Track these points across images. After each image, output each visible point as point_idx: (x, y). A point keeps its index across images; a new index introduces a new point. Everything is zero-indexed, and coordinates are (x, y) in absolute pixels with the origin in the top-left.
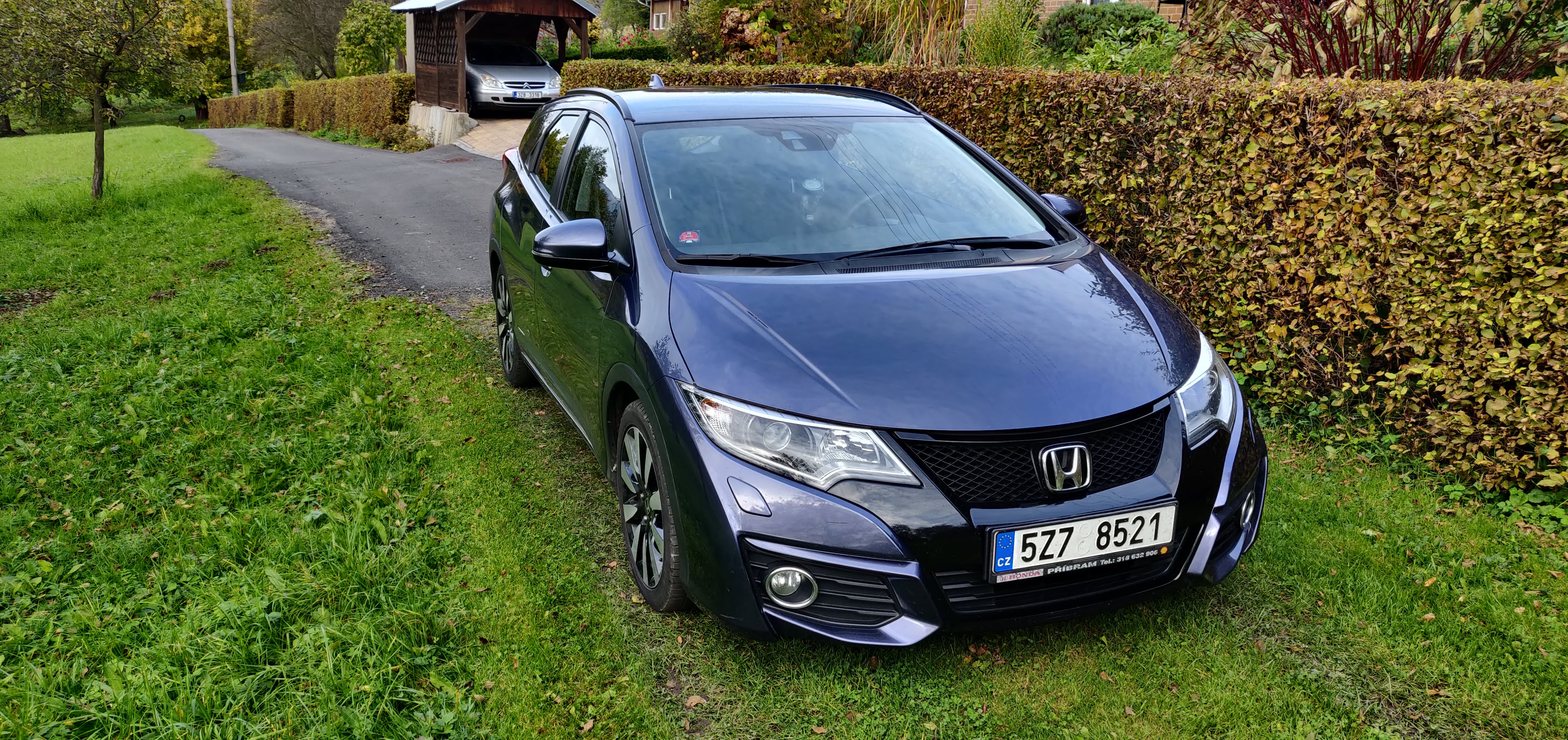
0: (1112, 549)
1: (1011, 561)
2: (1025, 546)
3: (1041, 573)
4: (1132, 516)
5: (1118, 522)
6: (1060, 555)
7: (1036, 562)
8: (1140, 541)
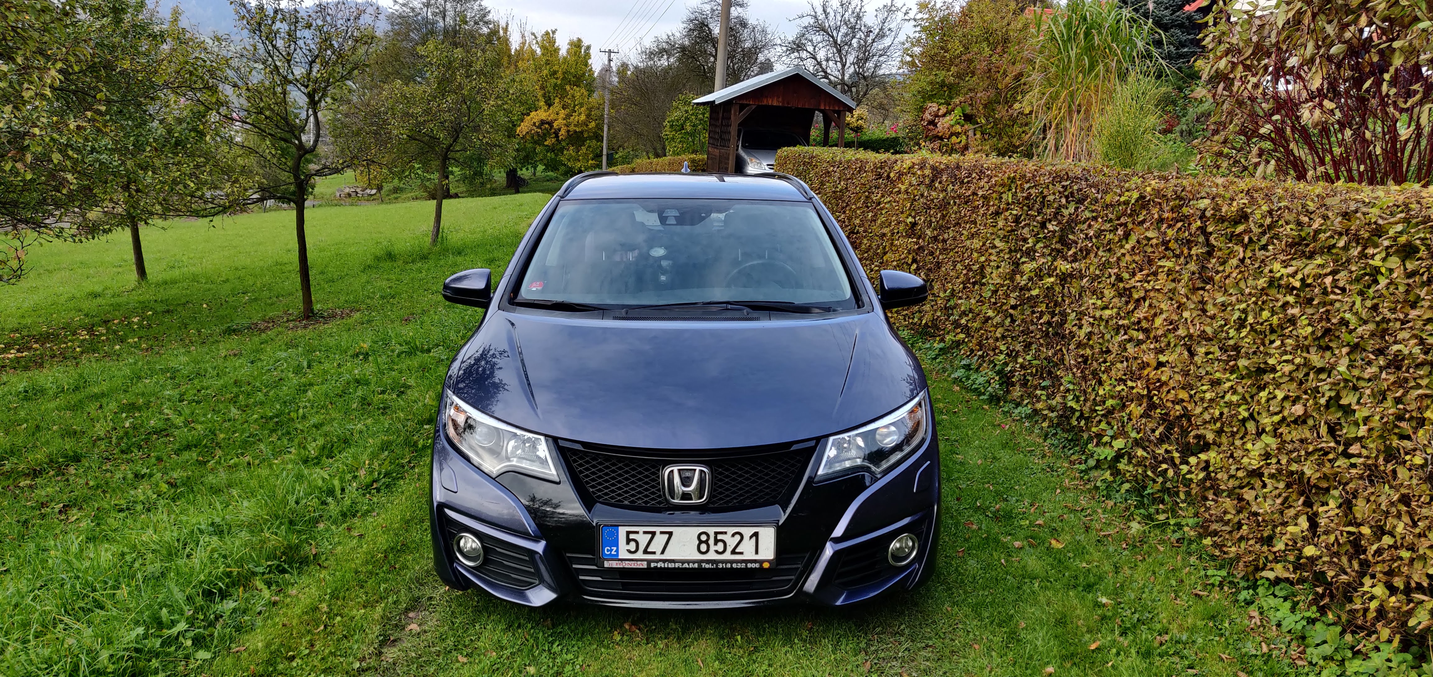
0: (712, 556)
1: (617, 551)
2: (628, 541)
3: (644, 565)
4: (731, 530)
5: (716, 533)
6: (663, 552)
7: (640, 555)
8: (741, 553)
